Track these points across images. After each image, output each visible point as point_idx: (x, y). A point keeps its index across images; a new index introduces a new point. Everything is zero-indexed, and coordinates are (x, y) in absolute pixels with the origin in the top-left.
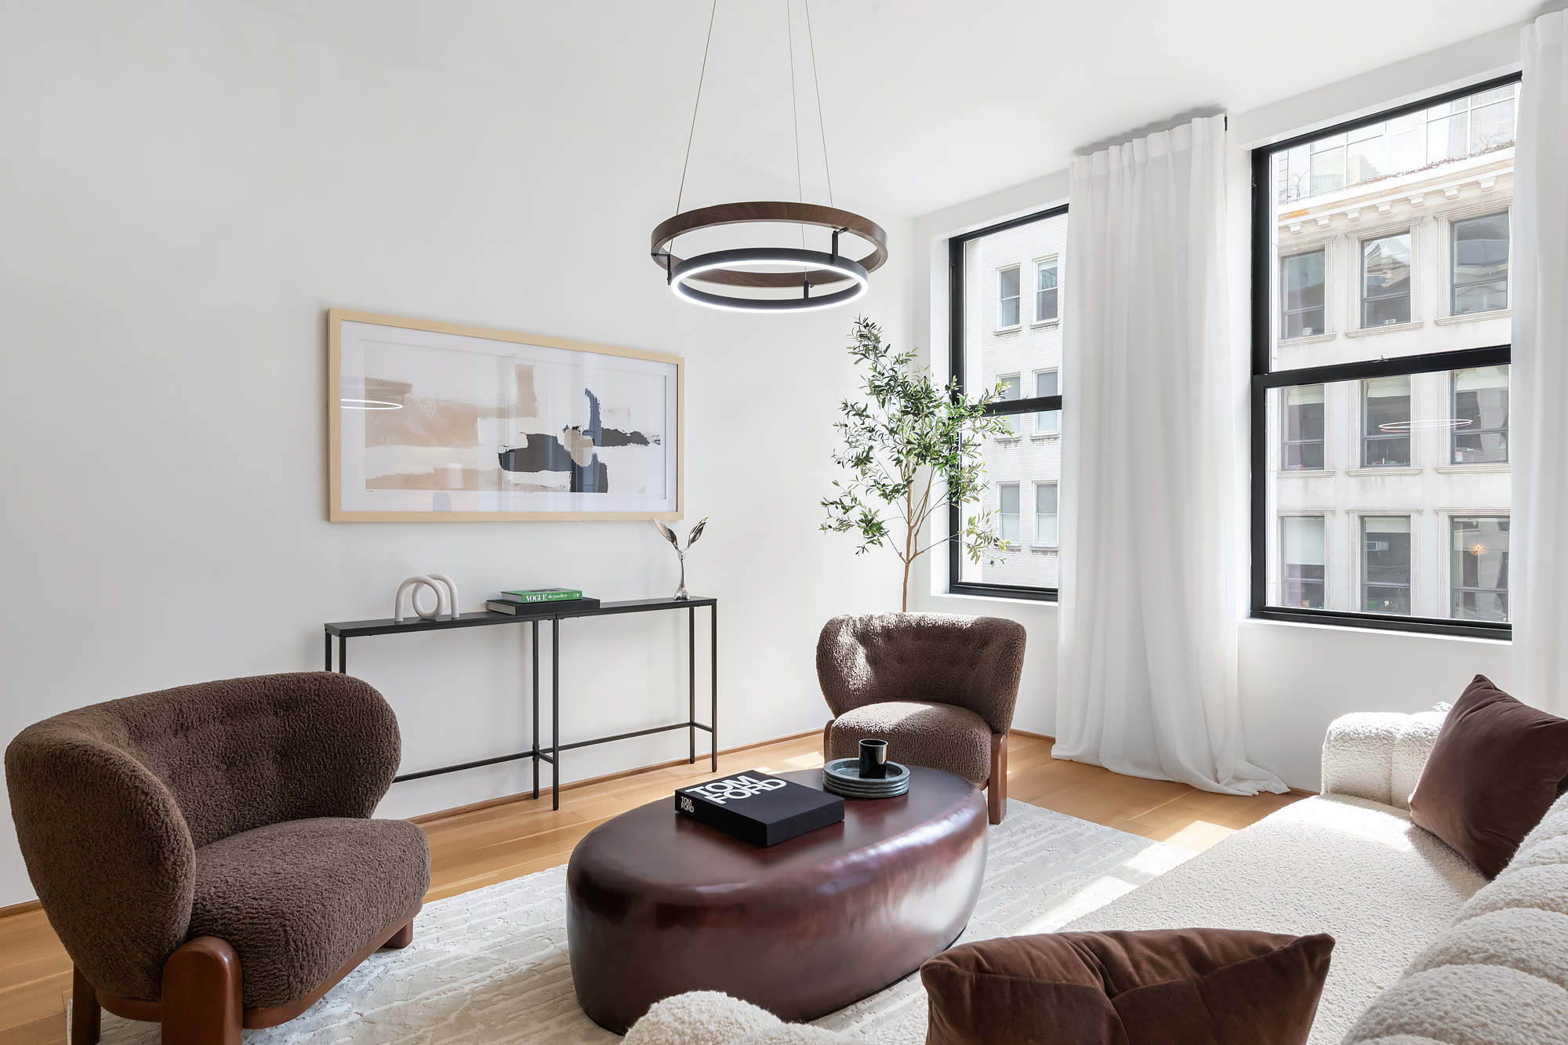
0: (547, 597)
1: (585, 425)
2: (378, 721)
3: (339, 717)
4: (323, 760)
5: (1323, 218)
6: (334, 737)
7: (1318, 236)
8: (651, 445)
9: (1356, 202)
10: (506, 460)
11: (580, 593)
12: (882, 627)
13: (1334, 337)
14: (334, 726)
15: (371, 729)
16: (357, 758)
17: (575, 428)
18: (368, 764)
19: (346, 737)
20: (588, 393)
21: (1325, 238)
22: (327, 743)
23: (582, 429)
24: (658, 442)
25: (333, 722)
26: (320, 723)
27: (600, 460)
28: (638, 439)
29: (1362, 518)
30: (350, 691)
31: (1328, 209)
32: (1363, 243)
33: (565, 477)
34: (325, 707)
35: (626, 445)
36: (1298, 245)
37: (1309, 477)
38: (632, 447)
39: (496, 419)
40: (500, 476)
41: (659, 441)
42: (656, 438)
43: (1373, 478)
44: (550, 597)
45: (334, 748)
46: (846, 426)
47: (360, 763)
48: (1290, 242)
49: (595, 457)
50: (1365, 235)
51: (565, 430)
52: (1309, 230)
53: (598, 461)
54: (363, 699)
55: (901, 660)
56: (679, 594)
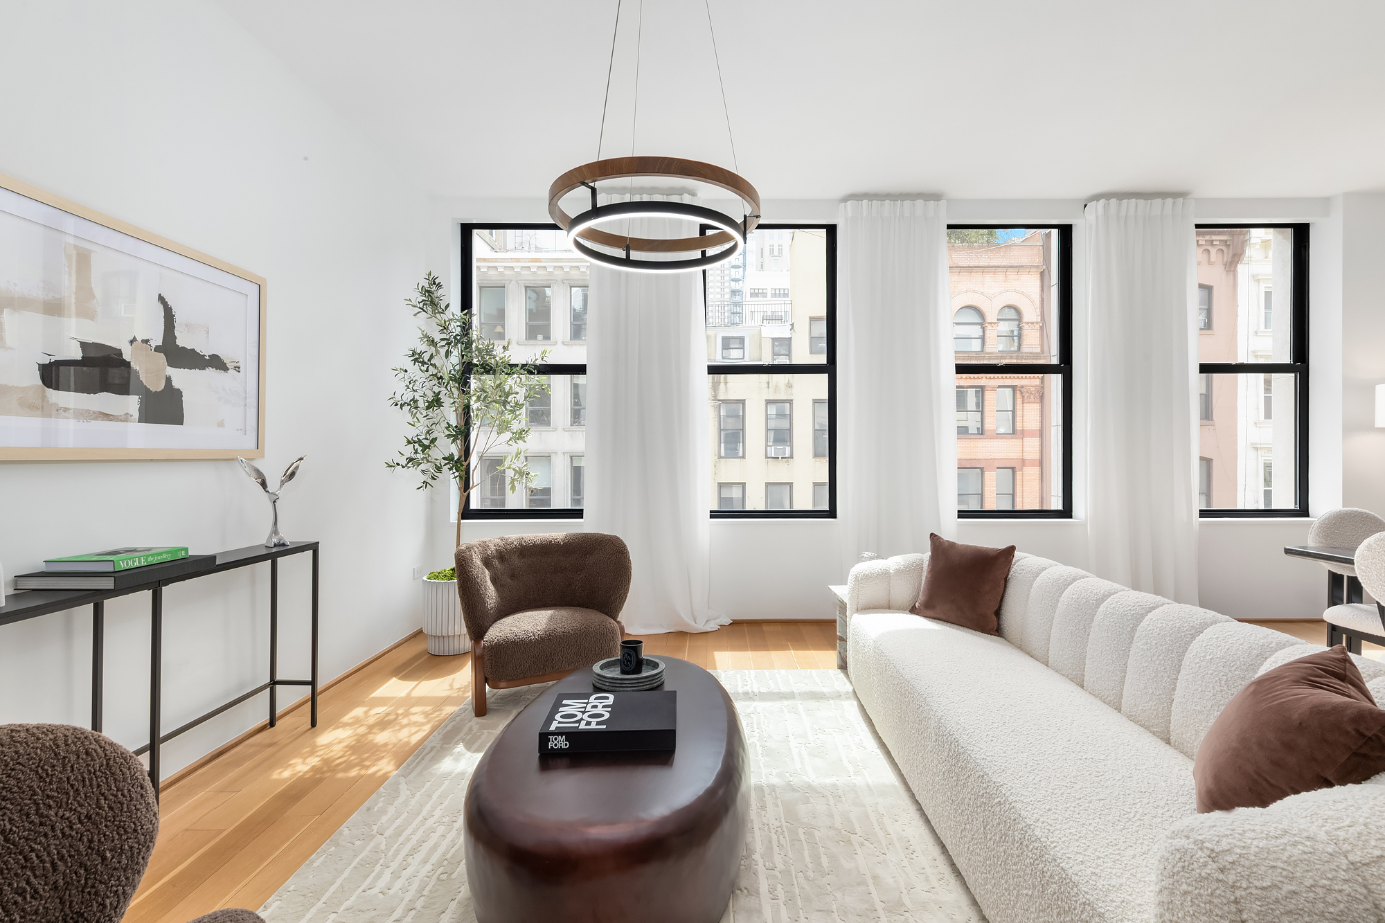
0: (146, 560)
1: (158, 340)
2: (125, 780)
3: (48, 797)
4: (28, 883)
5: (550, 267)
6: (46, 835)
7: (547, 278)
8: (231, 372)
9: (568, 262)
10: (52, 374)
11: (186, 550)
12: (496, 550)
13: (556, 343)
14: (41, 816)
15: (116, 796)
16: (98, 852)
17: (146, 342)
18: (120, 855)
19: (71, 828)
20: (161, 299)
21: (551, 280)
22: (33, 850)
23: (153, 344)
24: (237, 369)
25: (38, 809)
26: (11, 820)
27: (176, 384)
28: (216, 363)
29: (571, 457)
30: (58, 746)
31: (553, 262)
32: (571, 287)
33: (132, 403)
34: (16, 789)
35: (204, 369)
36: (534, 280)
37: (542, 431)
38: (210, 372)
39: (42, 315)
40: (44, 397)
41: (239, 368)
42: (235, 365)
43: (578, 433)
44: (150, 559)
45: (49, 854)
46: (406, 371)
47: (104, 858)
48: (530, 278)
49: (168, 380)
50: (573, 283)
51: (132, 342)
52: (541, 272)
53: (172, 386)
54: (87, 753)
55: (513, 576)
56: (275, 540)
